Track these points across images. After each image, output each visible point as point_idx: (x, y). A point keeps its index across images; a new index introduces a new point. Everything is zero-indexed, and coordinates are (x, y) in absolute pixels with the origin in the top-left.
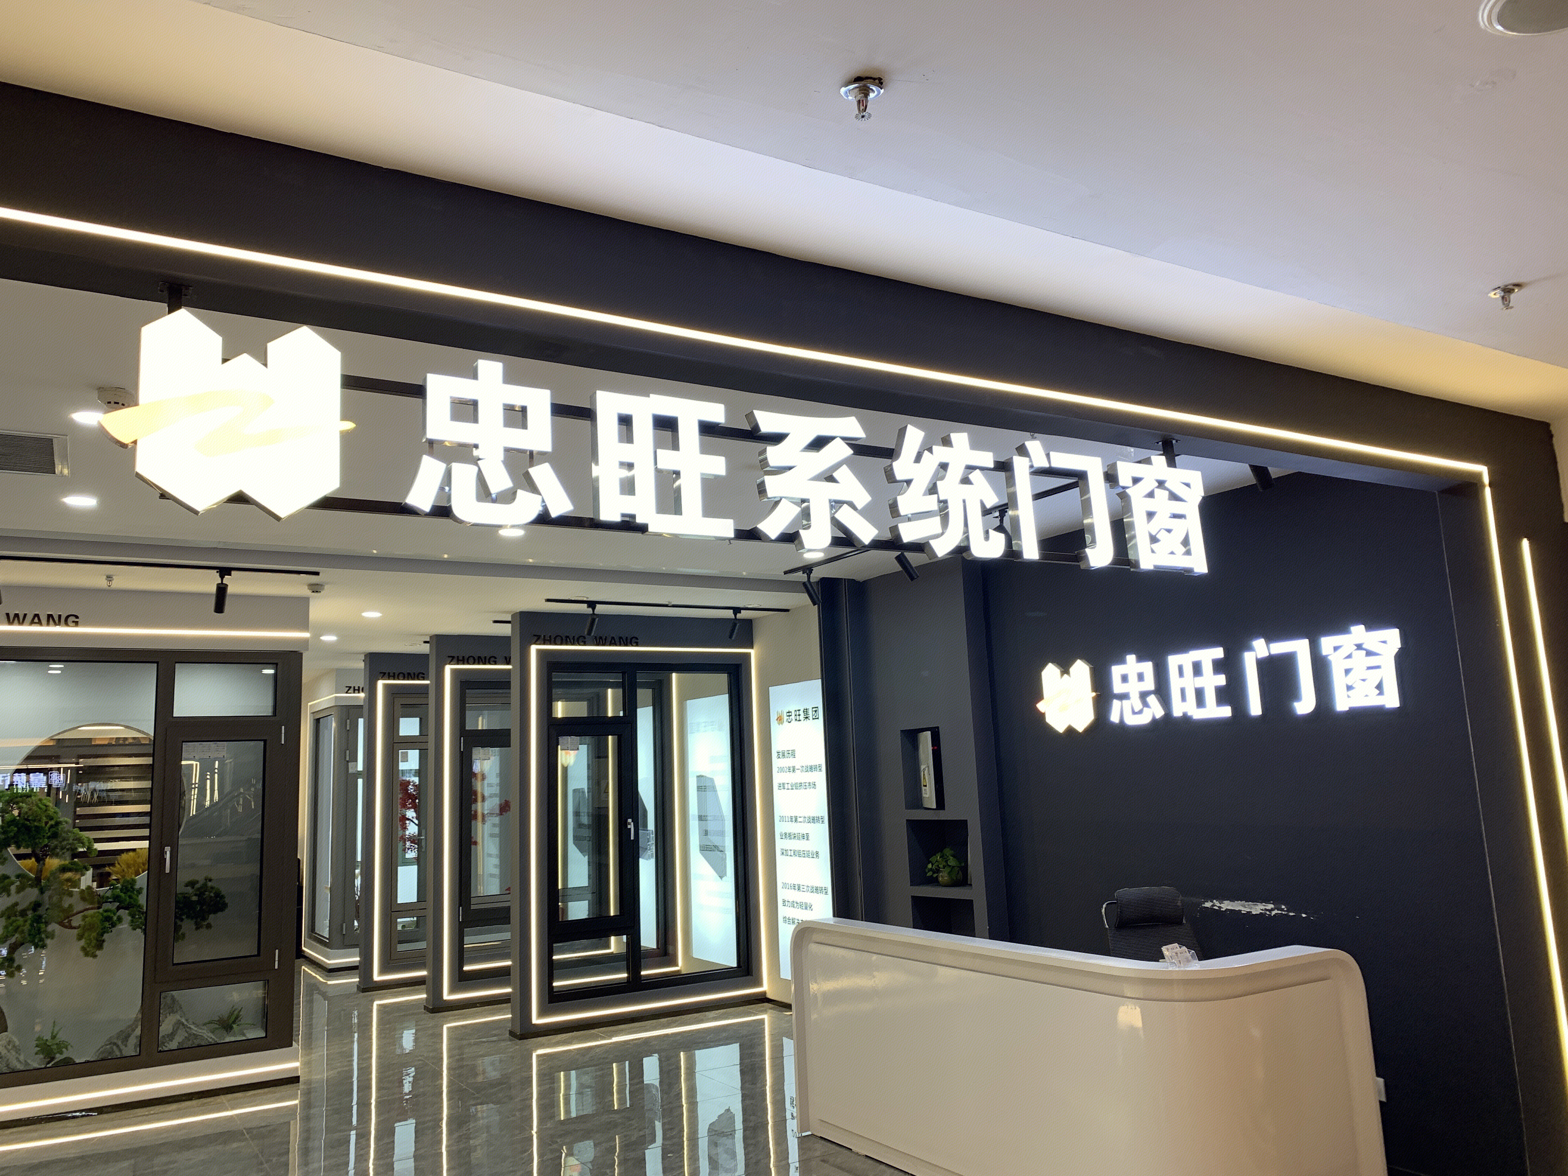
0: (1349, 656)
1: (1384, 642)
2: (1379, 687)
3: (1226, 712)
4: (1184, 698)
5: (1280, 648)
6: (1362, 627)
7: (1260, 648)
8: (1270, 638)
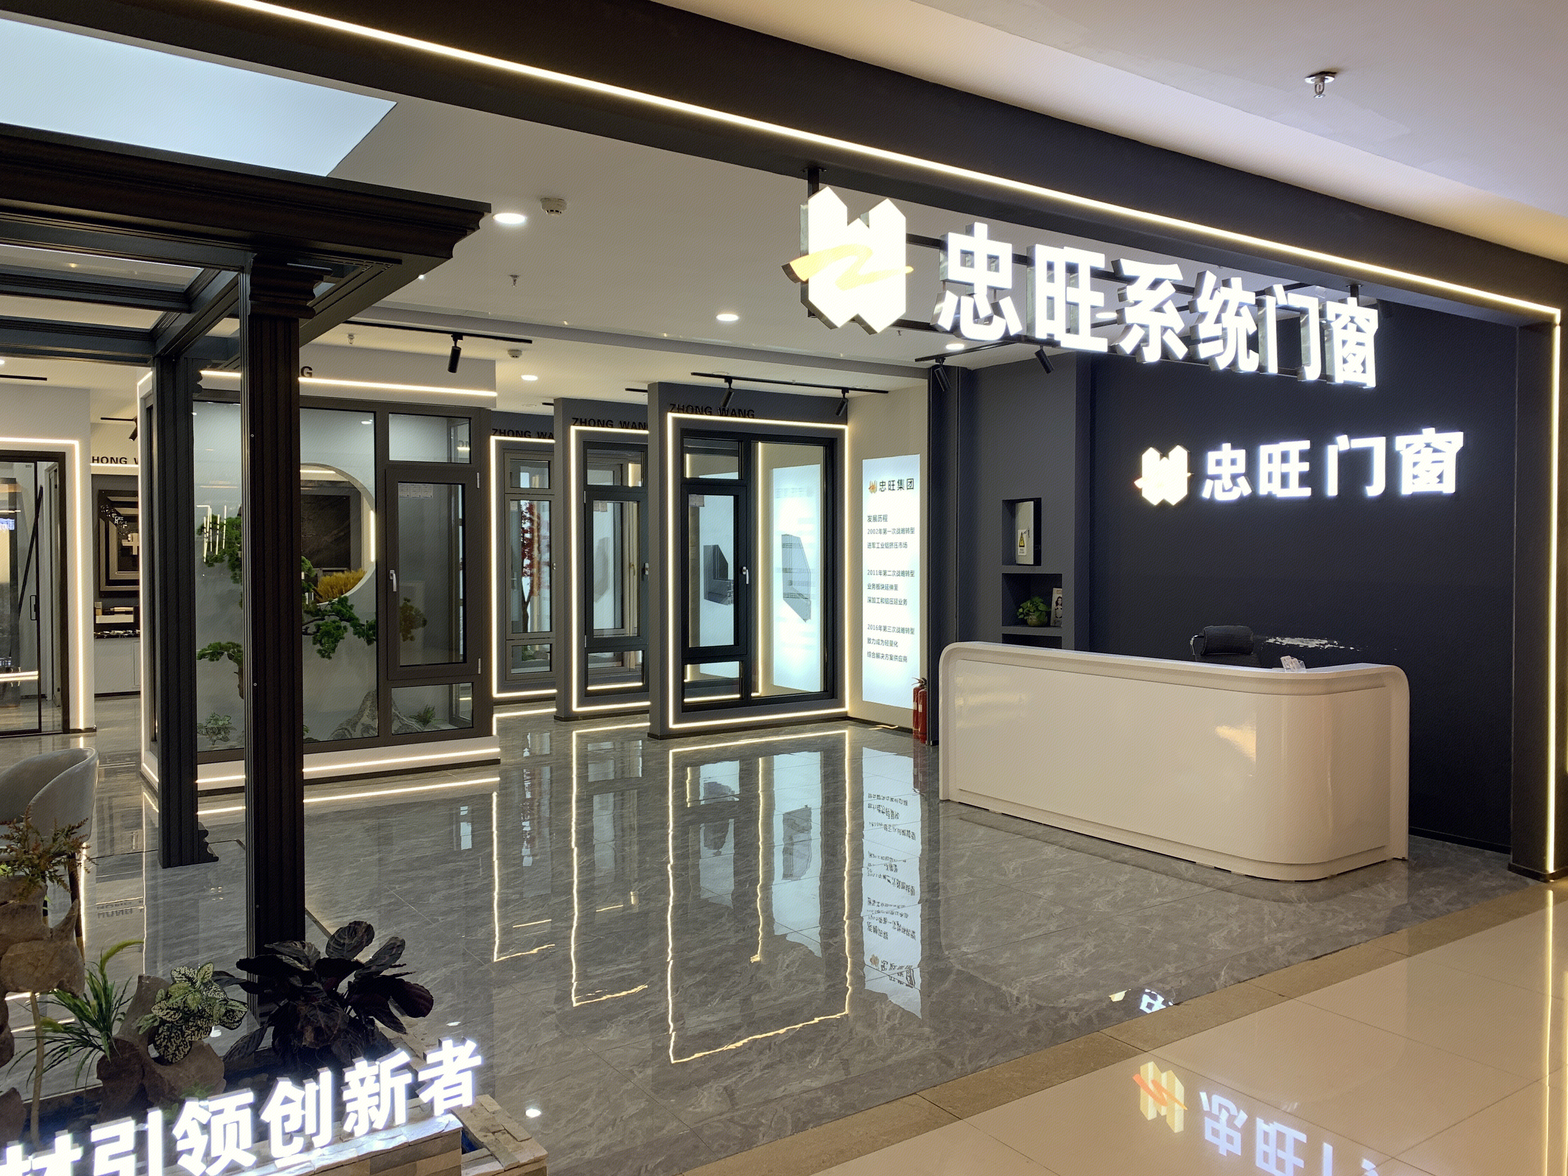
0: (1419, 452)
1: (1450, 442)
2: (1440, 477)
3: (1307, 492)
4: (1270, 480)
5: (1359, 443)
6: (1433, 430)
7: (1343, 443)
8: (1352, 435)
